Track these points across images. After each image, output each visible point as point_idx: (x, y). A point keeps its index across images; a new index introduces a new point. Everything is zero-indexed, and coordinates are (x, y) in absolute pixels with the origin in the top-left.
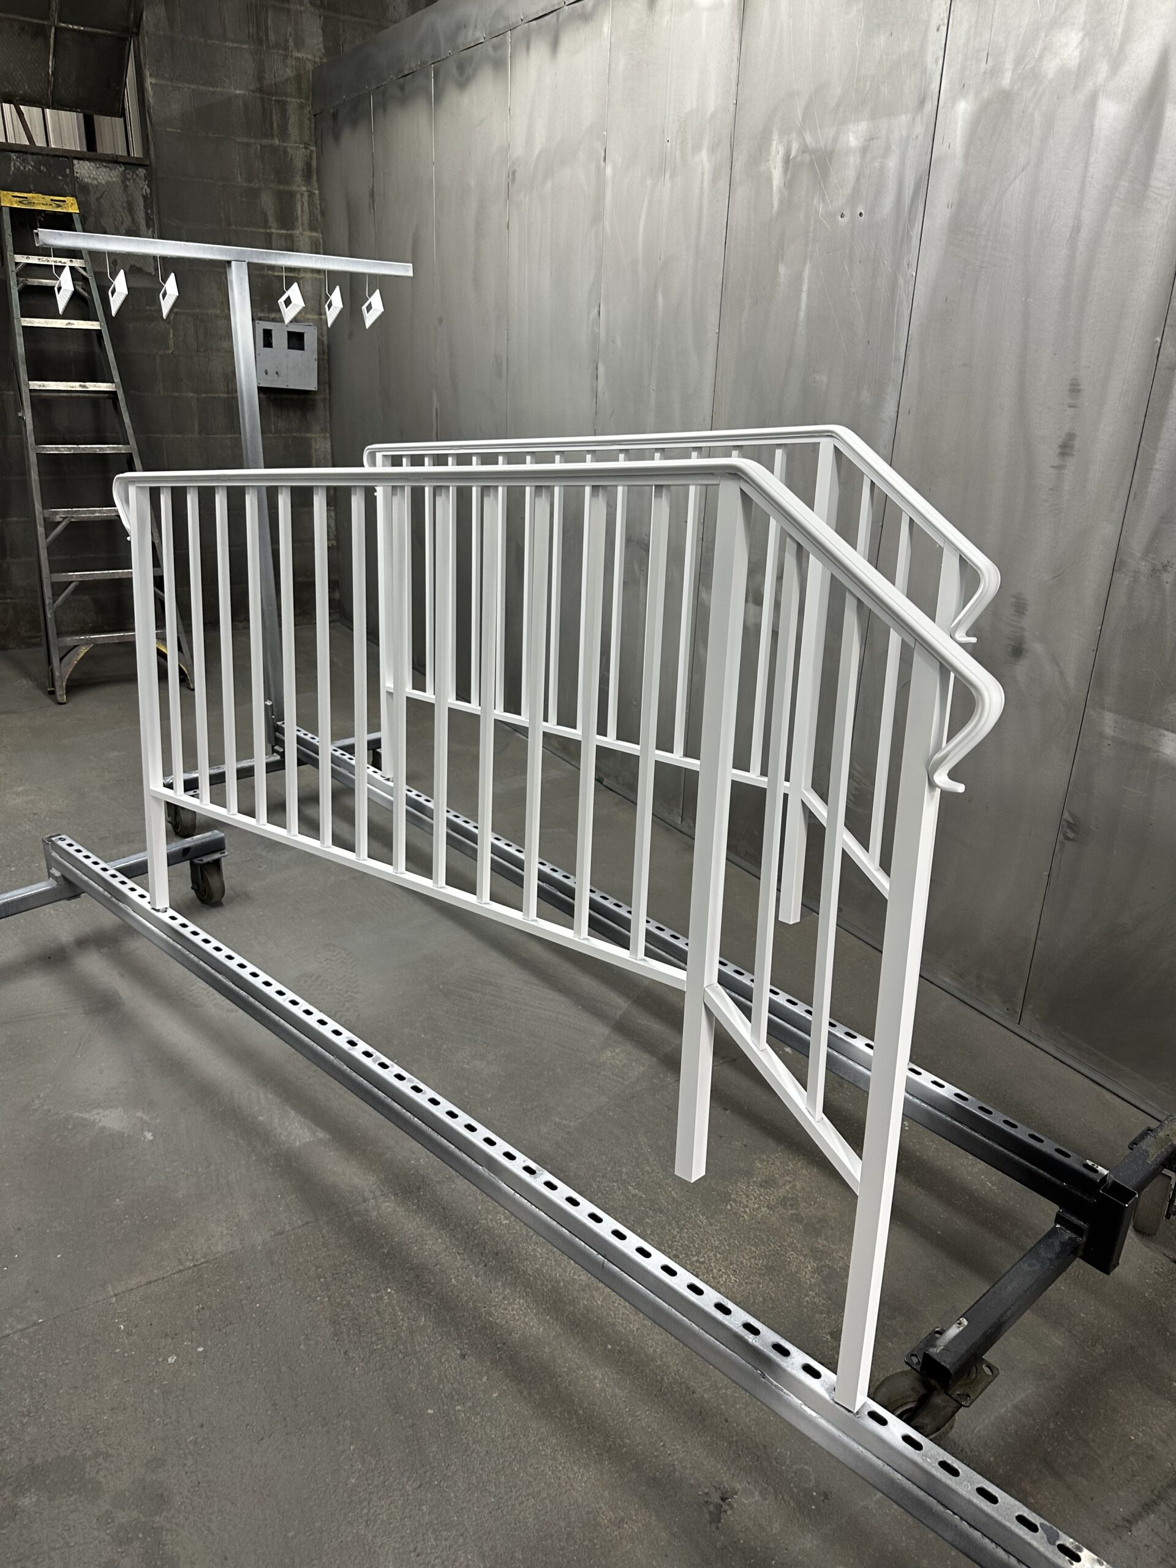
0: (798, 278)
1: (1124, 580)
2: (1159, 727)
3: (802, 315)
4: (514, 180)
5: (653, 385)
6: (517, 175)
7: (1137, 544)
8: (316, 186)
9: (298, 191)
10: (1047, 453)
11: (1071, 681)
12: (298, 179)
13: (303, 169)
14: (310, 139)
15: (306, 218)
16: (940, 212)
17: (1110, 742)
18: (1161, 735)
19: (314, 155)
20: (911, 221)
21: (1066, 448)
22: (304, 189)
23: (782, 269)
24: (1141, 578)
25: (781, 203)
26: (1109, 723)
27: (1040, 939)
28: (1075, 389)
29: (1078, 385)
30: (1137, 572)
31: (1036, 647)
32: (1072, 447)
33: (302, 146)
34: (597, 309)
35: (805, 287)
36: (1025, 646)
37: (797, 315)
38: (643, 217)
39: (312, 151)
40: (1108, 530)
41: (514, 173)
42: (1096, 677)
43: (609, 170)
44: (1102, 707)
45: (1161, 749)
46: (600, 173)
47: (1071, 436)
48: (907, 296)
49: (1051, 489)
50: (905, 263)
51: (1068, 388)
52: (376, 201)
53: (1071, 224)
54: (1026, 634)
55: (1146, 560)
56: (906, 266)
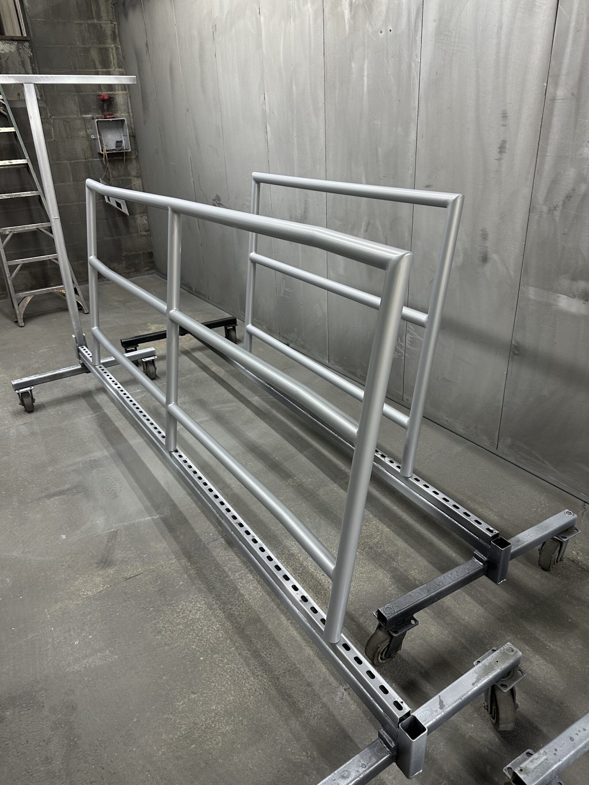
0: (361, 69)
1: (535, 217)
2: (557, 292)
3: (365, 89)
4: (216, 29)
5: (295, 134)
6: (217, 26)
7: (541, 196)
8: (119, 44)
9: (110, 47)
10: (493, 152)
11: (512, 273)
12: (109, 40)
13: (111, 35)
14: (113, 18)
15: (115, 61)
16: (430, 26)
17: (533, 303)
18: (558, 297)
19: (116, 26)
20: (416, 31)
21: (502, 149)
22: (113, 45)
23: (353, 65)
24: (544, 215)
25: (350, 28)
26: (532, 293)
27: (505, 406)
28: (505, 116)
29: (506, 114)
30: (541, 212)
31: (494, 257)
32: (505, 148)
33: (109, 22)
34: (263, 96)
35: (366, 74)
36: (489, 256)
37: (363, 89)
38: (282, 44)
39: (115, 25)
40: (526, 191)
41: (215, 25)
42: (524, 268)
43: (262, 19)
44: (528, 285)
45: (559, 304)
46: (258, 21)
47: (504, 142)
48: (417, 73)
49: (496, 172)
50: (415, 55)
51: (501, 116)
52: (149, 48)
53: (497, 25)
54: (489, 250)
55: (546, 205)
56: (415, 57)
